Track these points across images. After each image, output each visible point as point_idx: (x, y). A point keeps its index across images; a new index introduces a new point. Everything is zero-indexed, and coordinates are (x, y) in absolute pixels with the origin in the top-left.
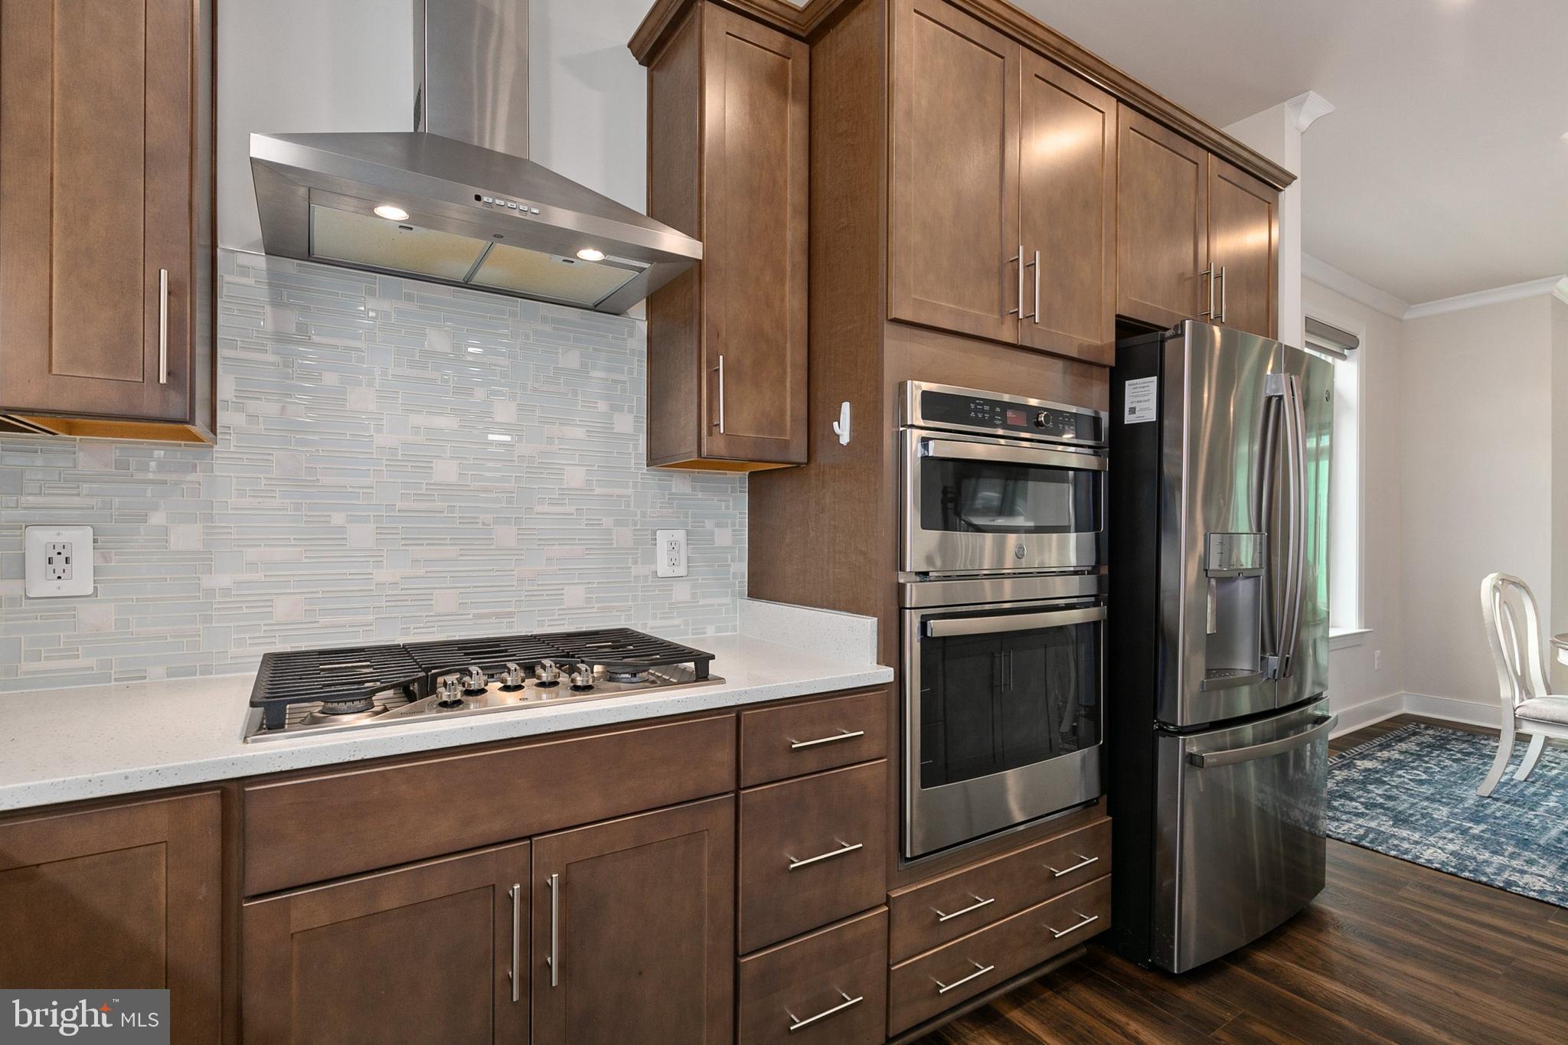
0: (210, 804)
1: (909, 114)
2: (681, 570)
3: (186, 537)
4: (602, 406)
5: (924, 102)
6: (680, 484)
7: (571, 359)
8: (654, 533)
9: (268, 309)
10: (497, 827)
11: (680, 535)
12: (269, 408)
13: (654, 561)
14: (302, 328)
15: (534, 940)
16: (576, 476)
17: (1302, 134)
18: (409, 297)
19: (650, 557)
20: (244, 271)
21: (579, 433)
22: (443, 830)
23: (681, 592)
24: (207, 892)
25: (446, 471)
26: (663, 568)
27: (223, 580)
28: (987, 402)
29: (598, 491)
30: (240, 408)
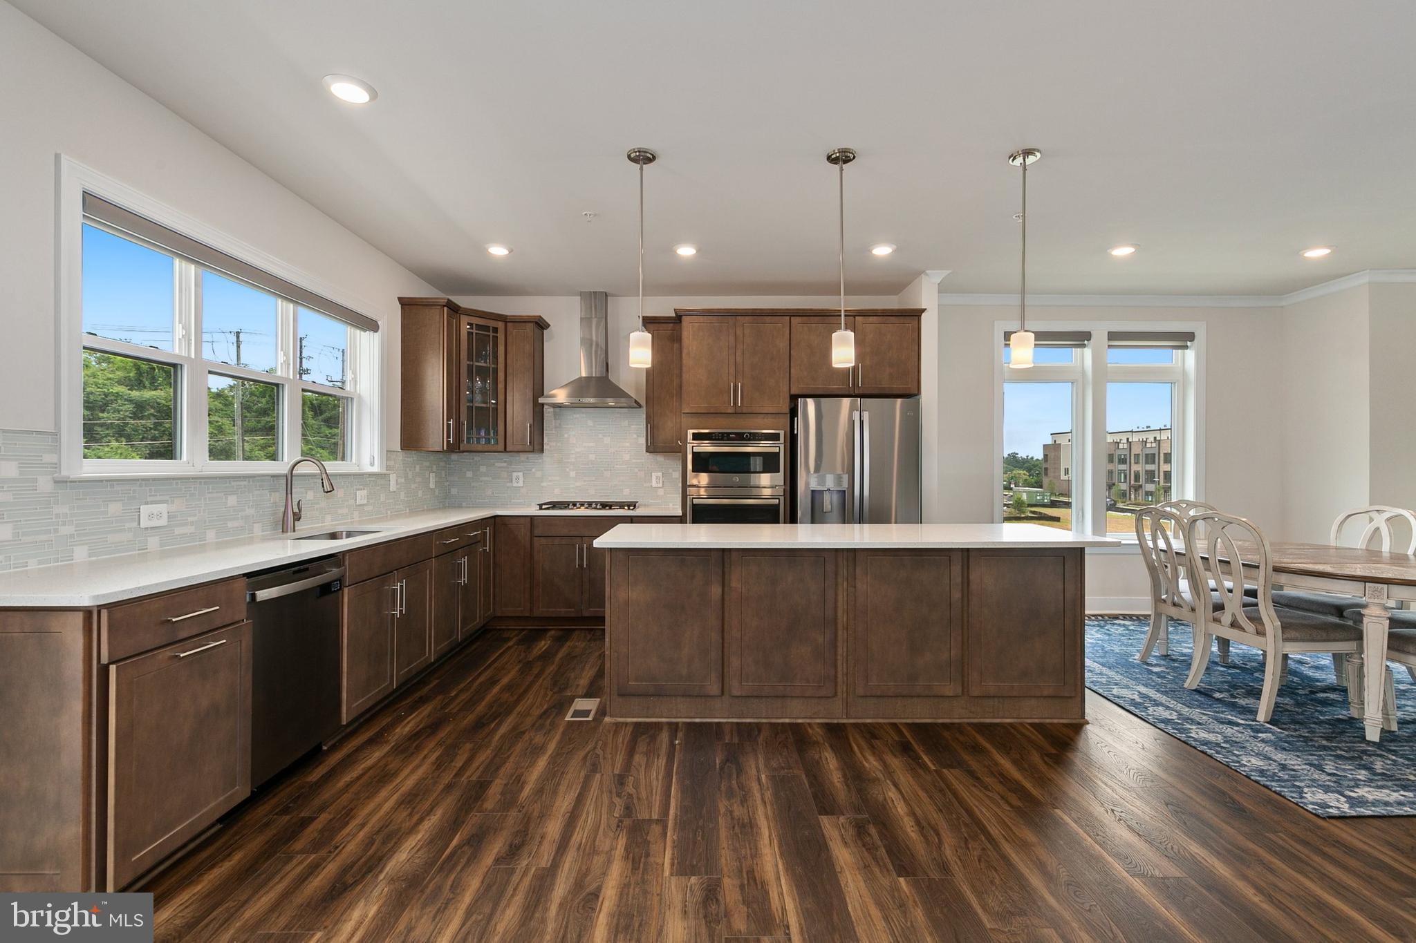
0: (529, 519)
1: (688, 354)
2: (661, 485)
3: (539, 474)
4: (635, 436)
5: (694, 348)
6: (660, 458)
7: (626, 423)
8: (651, 473)
9: (554, 421)
10: (576, 533)
11: (660, 474)
12: (554, 444)
13: (651, 482)
14: (560, 424)
15: (581, 558)
16: (627, 457)
17: (939, 284)
18: (583, 413)
19: (650, 481)
20: (549, 412)
21: (628, 444)
22: (565, 531)
23: (661, 492)
24: (529, 534)
25: (592, 457)
26: (654, 484)
27: (544, 484)
28: (720, 433)
29: (634, 461)
30: (548, 444)
